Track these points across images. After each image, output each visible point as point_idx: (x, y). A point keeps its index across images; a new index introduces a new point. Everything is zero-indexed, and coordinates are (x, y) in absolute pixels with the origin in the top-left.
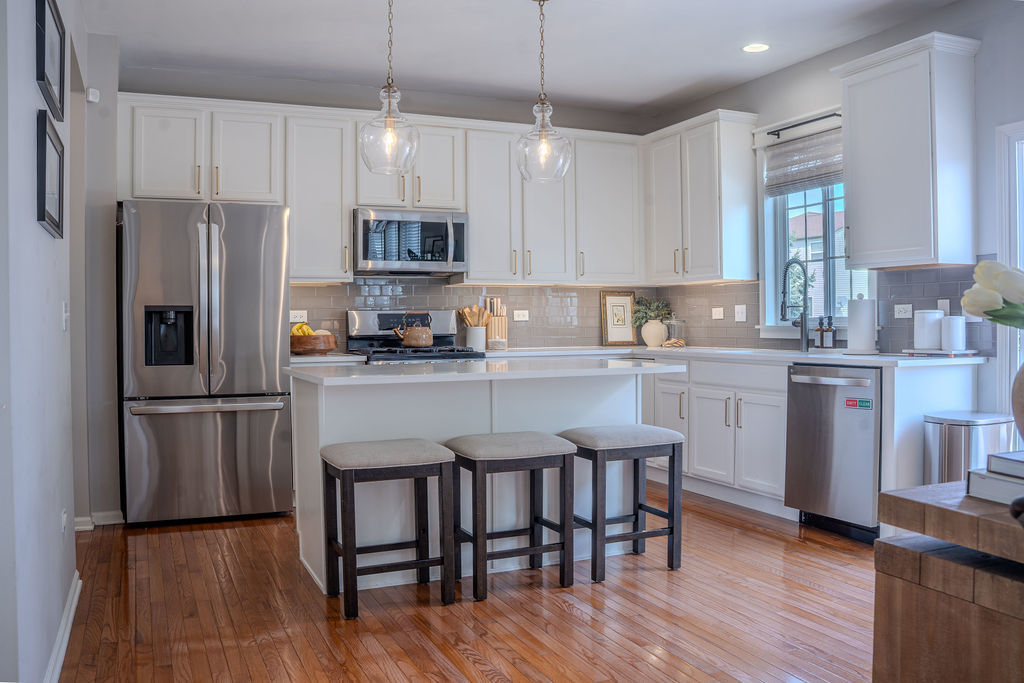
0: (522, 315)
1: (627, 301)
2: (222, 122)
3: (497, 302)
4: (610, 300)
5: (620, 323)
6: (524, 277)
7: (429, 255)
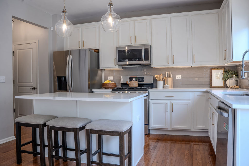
0: (179, 77)
1: (221, 71)
2: (85, 29)
3: (170, 73)
4: (214, 71)
5: (218, 79)
6: (172, 65)
7: (137, 59)
